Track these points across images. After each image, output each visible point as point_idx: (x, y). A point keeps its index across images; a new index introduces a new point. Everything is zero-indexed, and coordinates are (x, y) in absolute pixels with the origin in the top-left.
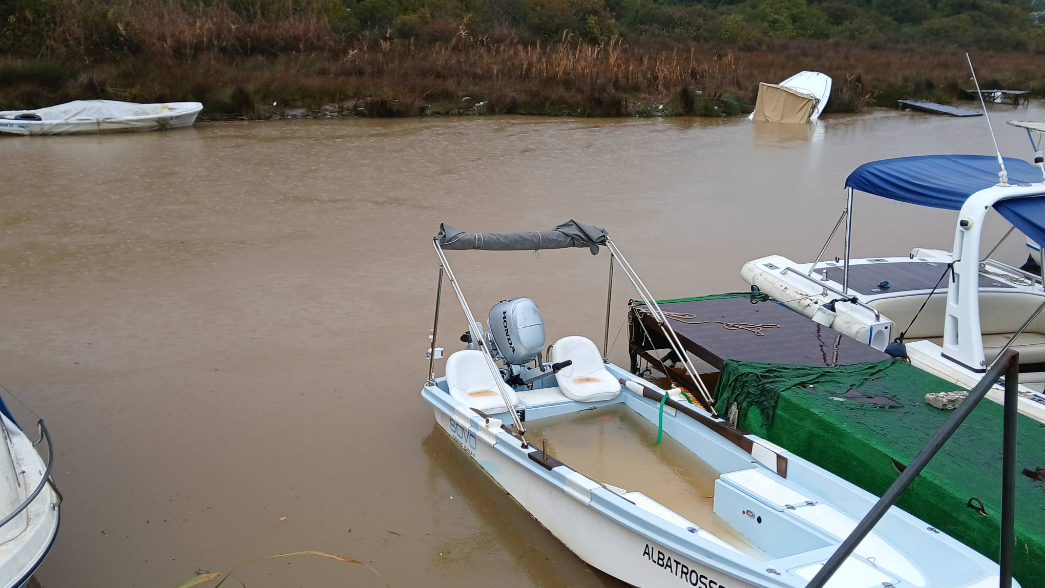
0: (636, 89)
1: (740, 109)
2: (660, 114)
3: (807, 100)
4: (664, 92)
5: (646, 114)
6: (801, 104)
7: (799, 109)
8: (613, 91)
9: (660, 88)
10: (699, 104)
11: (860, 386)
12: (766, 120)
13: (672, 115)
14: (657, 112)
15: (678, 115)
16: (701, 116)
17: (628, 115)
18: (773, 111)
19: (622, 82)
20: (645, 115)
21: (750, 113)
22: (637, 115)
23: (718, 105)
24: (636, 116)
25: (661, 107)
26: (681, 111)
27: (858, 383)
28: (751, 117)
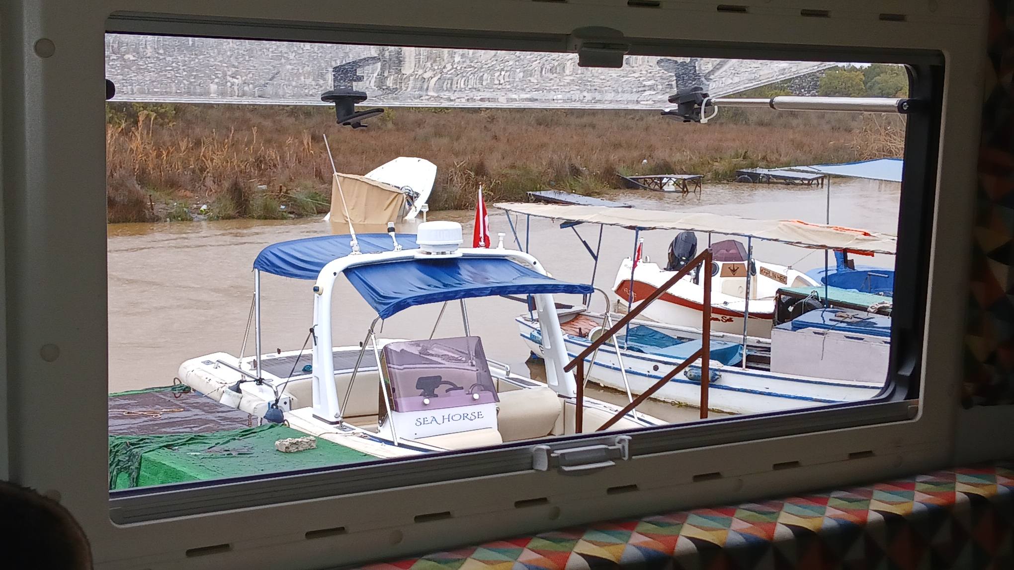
0: (172, 184)
1: (315, 209)
2: (202, 217)
3: (396, 194)
4: (214, 187)
5: (182, 218)
6: (388, 199)
7: (386, 206)
8: (138, 187)
9: (209, 182)
10: (257, 202)
11: (222, 444)
12: (345, 222)
13: (218, 217)
14: (198, 214)
15: (229, 218)
16: (259, 218)
17: (155, 219)
18: (353, 209)
19: (153, 174)
20: (179, 219)
21: (326, 213)
22: (168, 219)
23: (284, 203)
24: (166, 221)
25: (204, 207)
26: (231, 212)
27: (221, 443)
28: (327, 217)
